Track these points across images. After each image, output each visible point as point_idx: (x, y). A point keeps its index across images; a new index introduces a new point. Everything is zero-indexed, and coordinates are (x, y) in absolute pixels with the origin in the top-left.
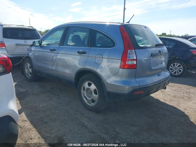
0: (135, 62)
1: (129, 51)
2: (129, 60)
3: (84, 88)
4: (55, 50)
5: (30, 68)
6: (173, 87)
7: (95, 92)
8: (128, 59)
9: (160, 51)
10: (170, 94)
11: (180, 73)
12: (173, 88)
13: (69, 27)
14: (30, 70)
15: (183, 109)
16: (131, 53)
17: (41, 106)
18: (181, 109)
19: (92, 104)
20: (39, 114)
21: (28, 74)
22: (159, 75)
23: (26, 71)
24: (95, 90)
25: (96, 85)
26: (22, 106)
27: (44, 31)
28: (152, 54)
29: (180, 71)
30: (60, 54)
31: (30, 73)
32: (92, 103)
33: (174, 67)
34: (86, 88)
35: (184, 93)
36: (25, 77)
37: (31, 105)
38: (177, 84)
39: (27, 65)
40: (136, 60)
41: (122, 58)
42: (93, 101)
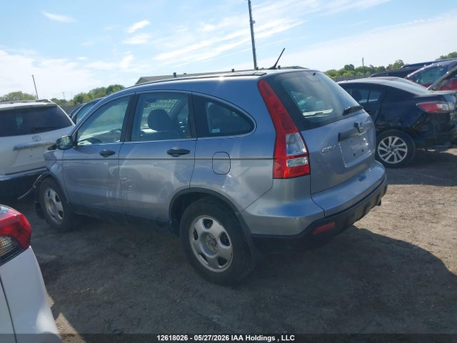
0: (305, 161)
1: (288, 137)
2: (290, 158)
3: (195, 232)
4: (112, 153)
5: (57, 200)
6: (393, 193)
7: (223, 238)
8: (288, 155)
9: (356, 125)
10: (391, 211)
11: (402, 159)
12: (395, 197)
13: (139, 95)
14: (60, 205)
15: (426, 244)
16: (293, 140)
17: (99, 290)
18: (422, 246)
19: (221, 269)
20: (99, 313)
21: (54, 217)
22: (362, 178)
23: (49, 208)
24: (223, 234)
25: (222, 222)
26: (53, 298)
27: (73, 98)
28: (339, 134)
29: (402, 153)
30: (125, 161)
31: (60, 213)
32: (220, 267)
33: (388, 145)
34: (199, 233)
35: (420, 206)
36: (47, 221)
37: (75, 292)
38: (400, 186)
39: (49, 195)
40: (307, 154)
41: (274, 155)
42: (221, 261)
